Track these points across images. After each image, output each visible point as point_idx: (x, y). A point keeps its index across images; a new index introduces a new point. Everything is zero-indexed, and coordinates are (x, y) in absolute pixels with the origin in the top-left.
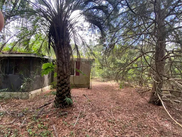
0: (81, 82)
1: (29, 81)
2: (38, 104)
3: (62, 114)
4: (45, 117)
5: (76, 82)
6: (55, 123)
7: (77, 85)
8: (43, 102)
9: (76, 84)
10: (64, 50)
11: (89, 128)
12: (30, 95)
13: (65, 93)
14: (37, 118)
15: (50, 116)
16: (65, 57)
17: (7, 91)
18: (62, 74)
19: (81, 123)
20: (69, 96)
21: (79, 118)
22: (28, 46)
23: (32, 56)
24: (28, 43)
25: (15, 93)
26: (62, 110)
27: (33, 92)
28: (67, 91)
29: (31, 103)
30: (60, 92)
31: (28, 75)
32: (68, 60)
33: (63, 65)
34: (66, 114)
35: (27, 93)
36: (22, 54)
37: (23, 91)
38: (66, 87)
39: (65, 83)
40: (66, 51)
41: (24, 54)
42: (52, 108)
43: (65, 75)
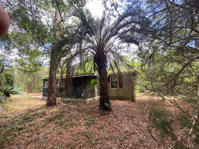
0: (125, 95)
1: (86, 92)
2: (90, 107)
3: (103, 113)
4: (93, 113)
5: (120, 94)
6: (97, 117)
7: (121, 98)
8: (93, 106)
9: (120, 96)
10: (103, 70)
11: (117, 124)
12: (86, 101)
13: (105, 100)
14: (89, 113)
15: (95, 113)
16: (104, 75)
17: (75, 98)
18: (102, 86)
19: (113, 121)
20: (108, 103)
21: (113, 117)
22: (84, 69)
23: (87, 75)
24: (84, 67)
25: (79, 99)
26: (103, 111)
27: (88, 100)
28: (106, 98)
29: (87, 106)
30: (102, 99)
31: (85, 88)
32: (106, 77)
33: (102, 80)
34: (105, 114)
35: (85, 99)
36: (81, 75)
37: (83, 98)
38: (105, 95)
39: (105, 93)
40: (104, 71)
41: (83, 75)
42: (98, 109)
43: (104, 87)
